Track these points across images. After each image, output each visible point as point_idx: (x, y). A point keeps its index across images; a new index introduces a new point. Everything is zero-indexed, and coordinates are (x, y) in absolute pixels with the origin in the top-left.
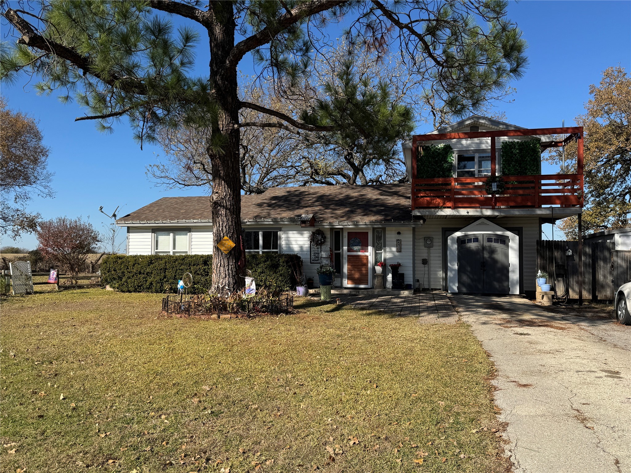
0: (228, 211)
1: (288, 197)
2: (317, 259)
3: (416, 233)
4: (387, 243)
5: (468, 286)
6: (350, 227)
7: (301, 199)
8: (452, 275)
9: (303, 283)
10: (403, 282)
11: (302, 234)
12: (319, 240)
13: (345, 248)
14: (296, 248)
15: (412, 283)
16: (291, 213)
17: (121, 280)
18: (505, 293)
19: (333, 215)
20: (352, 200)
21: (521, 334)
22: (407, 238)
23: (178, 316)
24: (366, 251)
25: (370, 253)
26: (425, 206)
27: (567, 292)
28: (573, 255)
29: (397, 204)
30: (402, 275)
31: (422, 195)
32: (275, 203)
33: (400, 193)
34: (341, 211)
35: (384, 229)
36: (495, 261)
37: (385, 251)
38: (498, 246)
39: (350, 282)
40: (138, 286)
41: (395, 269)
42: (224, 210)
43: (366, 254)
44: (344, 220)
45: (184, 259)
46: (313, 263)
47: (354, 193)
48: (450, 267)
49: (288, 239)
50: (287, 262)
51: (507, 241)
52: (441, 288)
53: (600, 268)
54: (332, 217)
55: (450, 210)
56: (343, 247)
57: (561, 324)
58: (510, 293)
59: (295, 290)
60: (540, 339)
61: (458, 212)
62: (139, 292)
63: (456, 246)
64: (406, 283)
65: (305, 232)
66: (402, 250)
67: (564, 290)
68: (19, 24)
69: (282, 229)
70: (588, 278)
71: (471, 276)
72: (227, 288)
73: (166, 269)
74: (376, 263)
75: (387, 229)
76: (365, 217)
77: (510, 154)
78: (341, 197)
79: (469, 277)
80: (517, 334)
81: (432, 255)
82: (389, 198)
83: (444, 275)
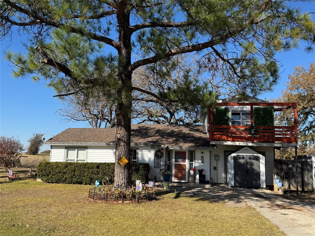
0: (125, 144)
1: (139, 130)
2: (158, 165)
3: (211, 153)
4: (196, 158)
5: (240, 183)
6: (178, 149)
7: (147, 132)
8: (231, 177)
9: (153, 180)
10: (205, 180)
11: (150, 152)
12: (159, 155)
13: (174, 160)
14: (147, 159)
15: (209, 180)
16: (144, 140)
17: (48, 176)
18: (258, 187)
19: (167, 142)
20: (175, 133)
21: (285, 214)
22: (207, 155)
23: (101, 201)
24: (185, 161)
25: (187, 163)
26: (218, 139)
27: (289, 186)
28: (292, 167)
29: (200, 137)
30: (204, 176)
31: (216, 133)
32: (134, 134)
33: (200, 130)
34: (171, 140)
35: (195, 151)
36: (253, 170)
37: (195, 162)
38: (254, 161)
39: (176, 179)
40: (58, 180)
41: (201, 172)
42: (123, 143)
43: (185, 163)
44: (175, 145)
45: (85, 165)
46: (156, 168)
47: (175, 129)
48: (230, 172)
49: (142, 154)
50: (144, 168)
51: (259, 159)
52: (224, 183)
53: (306, 174)
54: (167, 143)
55: (230, 142)
56: (172, 159)
57: (297, 207)
58: (261, 187)
59: (148, 183)
60: (295, 217)
61: (235, 143)
62: (58, 183)
63: (233, 161)
64: (206, 180)
65: (152, 151)
66: (204, 162)
67: (288, 186)
68: (42, 53)
69: (139, 149)
70: (300, 180)
71: (241, 177)
72: (123, 185)
73: (75, 170)
74: (190, 169)
75: (196, 150)
76: (185, 144)
77: (258, 114)
78: (169, 131)
79: (240, 177)
80: (282, 214)
81: (218, 165)
82: (195, 133)
83: (225, 176)
